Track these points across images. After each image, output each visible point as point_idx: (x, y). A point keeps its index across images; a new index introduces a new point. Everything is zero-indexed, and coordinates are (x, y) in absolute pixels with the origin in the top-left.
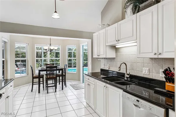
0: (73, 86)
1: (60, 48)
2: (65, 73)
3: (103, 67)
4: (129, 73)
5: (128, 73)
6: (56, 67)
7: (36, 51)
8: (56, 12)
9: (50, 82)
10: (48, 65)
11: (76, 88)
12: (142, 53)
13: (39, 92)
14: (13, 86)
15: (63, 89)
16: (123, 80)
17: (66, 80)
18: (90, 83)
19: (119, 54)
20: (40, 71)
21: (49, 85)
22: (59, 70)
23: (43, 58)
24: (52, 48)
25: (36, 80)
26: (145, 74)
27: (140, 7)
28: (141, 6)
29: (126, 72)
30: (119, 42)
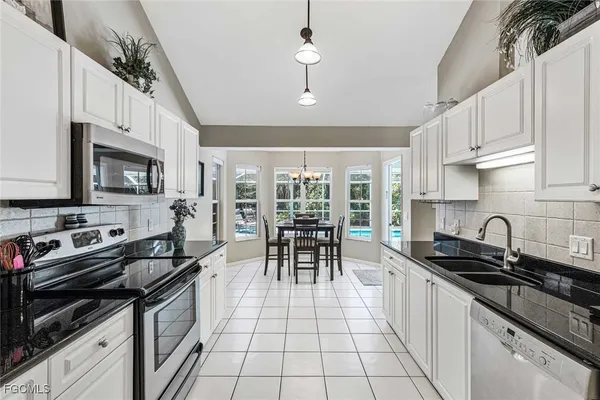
0: (360, 275)
1: (331, 173)
2: (340, 240)
3: (440, 228)
4: (519, 250)
5: (514, 249)
6: (316, 222)
7: (276, 182)
8: (307, 90)
9: (302, 258)
10: (301, 216)
11: (367, 280)
12: (550, 186)
13: (279, 279)
14: (225, 257)
15: (332, 279)
16: (496, 271)
17: (342, 258)
18: (394, 271)
19: (488, 188)
20: (281, 229)
21: (299, 265)
22: (326, 229)
23: (291, 201)
24: (307, 175)
25: (274, 250)
26: (578, 255)
27: (561, 31)
28: (562, 27)
29: (510, 245)
30: (480, 152)
